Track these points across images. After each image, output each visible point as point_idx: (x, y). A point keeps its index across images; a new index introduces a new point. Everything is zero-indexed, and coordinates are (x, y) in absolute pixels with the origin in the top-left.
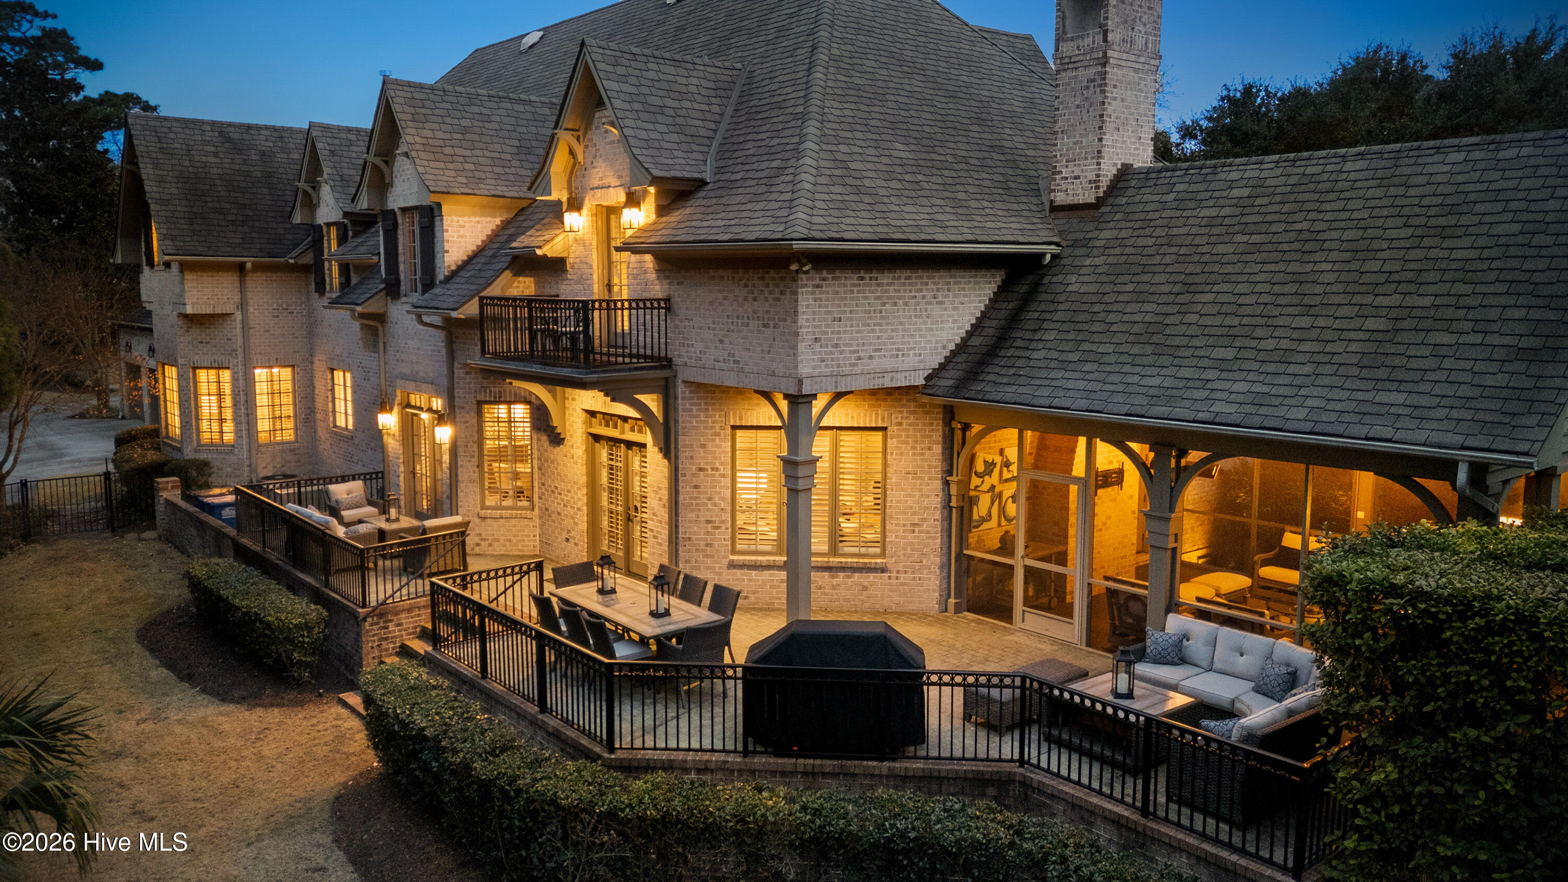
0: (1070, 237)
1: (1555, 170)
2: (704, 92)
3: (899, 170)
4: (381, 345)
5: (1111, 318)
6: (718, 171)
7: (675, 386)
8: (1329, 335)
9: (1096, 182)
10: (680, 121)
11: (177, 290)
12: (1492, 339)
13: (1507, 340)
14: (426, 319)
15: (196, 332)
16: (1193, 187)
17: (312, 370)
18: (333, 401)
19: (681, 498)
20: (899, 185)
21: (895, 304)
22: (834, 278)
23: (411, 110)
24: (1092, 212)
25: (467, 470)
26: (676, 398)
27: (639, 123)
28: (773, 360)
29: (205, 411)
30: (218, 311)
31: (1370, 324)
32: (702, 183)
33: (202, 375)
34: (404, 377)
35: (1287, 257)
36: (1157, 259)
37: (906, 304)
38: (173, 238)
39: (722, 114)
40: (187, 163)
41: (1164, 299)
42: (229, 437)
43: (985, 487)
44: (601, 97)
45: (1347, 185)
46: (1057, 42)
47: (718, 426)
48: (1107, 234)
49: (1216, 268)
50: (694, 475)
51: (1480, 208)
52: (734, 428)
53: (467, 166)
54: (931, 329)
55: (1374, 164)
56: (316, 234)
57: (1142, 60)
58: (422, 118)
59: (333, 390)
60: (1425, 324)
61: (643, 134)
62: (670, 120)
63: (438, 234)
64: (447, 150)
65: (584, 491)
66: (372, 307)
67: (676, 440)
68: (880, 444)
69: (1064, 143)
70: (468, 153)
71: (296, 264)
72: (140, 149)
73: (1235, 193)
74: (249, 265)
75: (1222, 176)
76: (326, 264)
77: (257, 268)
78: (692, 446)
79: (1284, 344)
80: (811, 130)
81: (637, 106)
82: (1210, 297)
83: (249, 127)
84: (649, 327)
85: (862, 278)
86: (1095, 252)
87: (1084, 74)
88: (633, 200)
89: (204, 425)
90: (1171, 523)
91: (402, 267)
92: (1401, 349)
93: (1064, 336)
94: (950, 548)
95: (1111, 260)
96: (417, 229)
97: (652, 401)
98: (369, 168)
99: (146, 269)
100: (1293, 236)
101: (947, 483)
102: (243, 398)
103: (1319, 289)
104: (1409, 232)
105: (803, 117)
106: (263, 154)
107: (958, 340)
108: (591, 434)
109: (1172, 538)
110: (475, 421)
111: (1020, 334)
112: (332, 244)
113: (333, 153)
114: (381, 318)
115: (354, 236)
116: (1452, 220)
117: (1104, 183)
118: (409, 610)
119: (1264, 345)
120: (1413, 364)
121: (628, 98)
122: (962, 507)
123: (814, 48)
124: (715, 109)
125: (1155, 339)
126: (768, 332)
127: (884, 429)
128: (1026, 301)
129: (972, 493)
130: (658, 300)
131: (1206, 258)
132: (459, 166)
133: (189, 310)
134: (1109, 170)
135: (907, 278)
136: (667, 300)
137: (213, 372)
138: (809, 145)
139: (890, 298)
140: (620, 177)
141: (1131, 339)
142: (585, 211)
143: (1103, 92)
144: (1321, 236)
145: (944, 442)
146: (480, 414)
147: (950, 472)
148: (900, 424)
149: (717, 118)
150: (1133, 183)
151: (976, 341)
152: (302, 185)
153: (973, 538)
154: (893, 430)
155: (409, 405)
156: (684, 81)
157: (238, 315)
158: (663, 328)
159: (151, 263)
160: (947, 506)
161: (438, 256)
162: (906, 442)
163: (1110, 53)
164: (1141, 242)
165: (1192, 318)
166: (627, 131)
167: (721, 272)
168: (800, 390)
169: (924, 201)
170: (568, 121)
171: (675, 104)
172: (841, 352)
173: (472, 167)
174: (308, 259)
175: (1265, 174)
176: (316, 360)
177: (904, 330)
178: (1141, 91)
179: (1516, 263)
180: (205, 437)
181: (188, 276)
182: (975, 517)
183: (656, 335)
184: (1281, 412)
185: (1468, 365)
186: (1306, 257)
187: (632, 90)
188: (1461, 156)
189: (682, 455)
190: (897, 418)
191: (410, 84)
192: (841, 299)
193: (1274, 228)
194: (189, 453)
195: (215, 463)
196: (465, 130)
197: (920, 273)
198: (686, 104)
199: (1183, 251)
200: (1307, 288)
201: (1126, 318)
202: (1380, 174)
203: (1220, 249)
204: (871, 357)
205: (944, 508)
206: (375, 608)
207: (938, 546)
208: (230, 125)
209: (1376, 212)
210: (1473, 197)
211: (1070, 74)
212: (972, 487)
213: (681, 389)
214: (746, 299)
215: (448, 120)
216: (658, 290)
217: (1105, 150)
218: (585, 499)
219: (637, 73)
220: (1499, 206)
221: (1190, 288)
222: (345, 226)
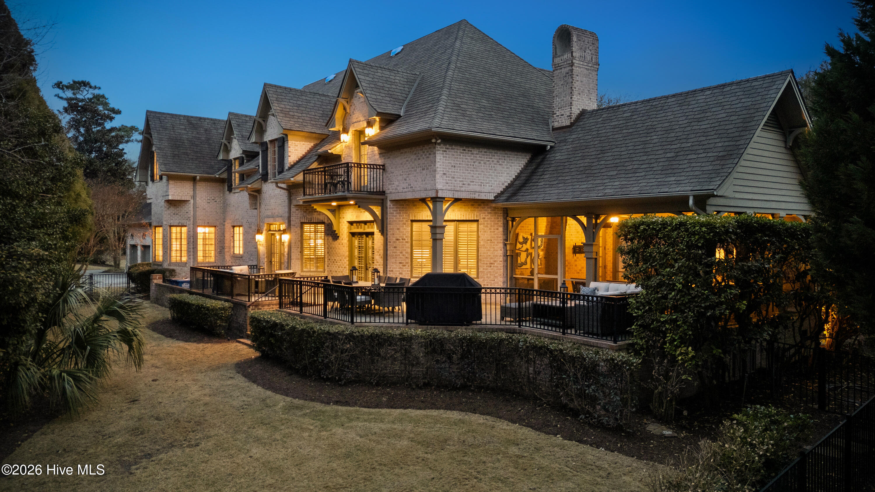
0: (560, 139)
1: (742, 93)
2: (402, 82)
3: (483, 109)
4: (258, 204)
5: (572, 167)
6: (406, 111)
7: (386, 203)
8: (653, 161)
9: (570, 116)
10: (390, 92)
11: (165, 189)
12: (710, 154)
13: (715, 154)
14: (279, 185)
15: (172, 210)
16: (609, 115)
17: (224, 228)
18: (234, 242)
19: (389, 252)
20: (482, 115)
21: (480, 163)
22: (452, 149)
23: (276, 96)
24: (568, 129)
25: (295, 254)
26: (387, 208)
27: (373, 92)
28: (426, 184)
29: (174, 248)
30: (183, 199)
31: (669, 155)
32: (399, 116)
33: (174, 229)
34: (268, 217)
35: (641, 136)
36: (592, 143)
37: (485, 163)
38: (165, 164)
39: (409, 92)
40: (172, 133)
41: (593, 157)
42: (184, 259)
43: (524, 249)
44: (357, 84)
45: (667, 107)
46: (553, 58)
47: (404, 220)
48: (574, 136)
49: (614, 143)
50: (394, 242)
51: (714, 109)
52: (412, 221)
53: (299, 120)
54: (497, 176)
55: (678, 99)
56: (229, 164)
57: (590, 65)
58: (280, 100)
59: (233, 237)
60: (687, 153)
61: (375, 97)
62: (386, 92)
63: (286, 149)
64: (291, 113)
65: (347, 259)
66: (256, 186)
67: (387, 227)
68: (476, 229)
69: (557, 101)
70: (300, 115)
71: (219, 178)
72: (152, 126)
73: (625, 115)
74: (198, 178)
75: (621, 110)
76: (233, 174)
77: (203, 180)
78: (393, 229)
79: (635, 167)
80: (445, 92)
81: (373, 86)
82: (610, 154)
83: (200, 118)
84: (375, 179)
85: (465, 150)
86: (568, 143)
87: (564, 71)
88: (370, 124)
89: (173, 254)
90: (594, 247)
91: (269, 167)
92: (677, 162)
93: (552, 176)
94: (507, 274)
95: (574, 146)
96: (276, 149)
97: (377, 210)
98: (256, 122)
99: (150, 183)
100: (644, 128)
101: (505, 245)
102: (192, 240)
103: (651, 145)
104: (687, 121)
105: (442, 88)
106: (206, 130)
107: (509, 182)
108: (351, 233)
109: (594, 254)
110: (299, 231)
111: (535, 177)
112: (236, 167)
113: (238, 125)
114: (259, 191)
115: (247, 162)
116: (702, 115)
117: (574, 117)
118: (269, 305)
119: (628, 168)
120: (681, 167)
121: (368, 82)
122: (512, 256)
123: (449, 63)
124: (407, 89)
125: (587, 172)
126: (424, 172)
127: (477, 221)
128: (539, 165)
129: (517, 251)
130: (379, 165)
131: (611, 140)
132: (296, 120)
133: (170, 198)
134: (576, 111)
135: (485, 152)
136: (383, 166)
137: (179, 228)
138: (443, 97)
139: (477, 160)
140: (364, 116)
141: (578, 173)
142: (350, 133)
143: (572, 77)
144: (655, 127)
145: (504, 226)
146: (302, 228)
147: (507, 240)
148: (484, 218)
149: (407, 93)
150: (586, 116)
151: (517, 182)
152: (224, 141)
153: (518, 271)
154: (481, 221)
155: (270, 230)
156: (393, 77)
157: (192, 201)
158: (381, 179)
159: (153, 180)
160: (506, 255)
161: (286, 159)
162: (487, 227)
163: (574, 61)
164: (586, 138)
165: (602, 162)
166: (367, 95)
167: (406, 150)
168: (437, 195)
169: (494, 122)
170: (342, 95)
171: (389, 86)
172: (456, 181)
173: (301, 121)
174: (225, 176)
175: (638, 107)
176: (226, 223)
177: (485, 175)
178: (590, 78)
179: (723, 127)
180: (173, 260)
181: (171, 182)
182: (519, 262)
183: (378, 182)
184: (630, 189)
185: (700, 164)
186: (648, 135)
187: (370, 79)
188: (710, 92)
189: (389, 233)
190: (483, 216)
191: (275, 86)
192: (455, 158)
193: (638, 126)
194: (166, 266)
195: (177, 271)
196: (299, 106)
197: (491, 151)
198: (394, 87)
199: (602, 139)
200: (647, 146)
201: (578, 166)
202: (679, 102)
203: (616, 136)
204: (469, 184)
205: (504, 256)
206: (253, 303)
207: (502, 273)
208: (192, 117)
209: (676, 116)
210: (711, 106)
211: (559, 71)
212: (517, 248)
213: (389, 203)
214: (415, 160)
215: (291, 101)
216: (380, 162)
217: (574, 103)
218: (347, 263)
219: (373, 73)
220: (720, 108)
221: (603, 152)
222: (243, 158)
